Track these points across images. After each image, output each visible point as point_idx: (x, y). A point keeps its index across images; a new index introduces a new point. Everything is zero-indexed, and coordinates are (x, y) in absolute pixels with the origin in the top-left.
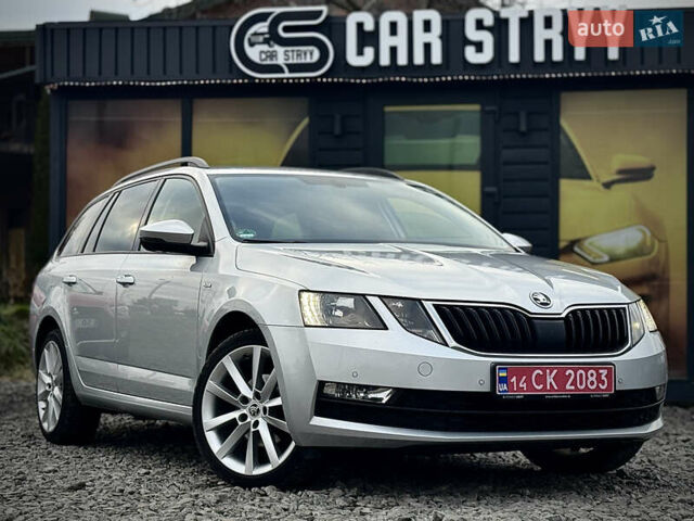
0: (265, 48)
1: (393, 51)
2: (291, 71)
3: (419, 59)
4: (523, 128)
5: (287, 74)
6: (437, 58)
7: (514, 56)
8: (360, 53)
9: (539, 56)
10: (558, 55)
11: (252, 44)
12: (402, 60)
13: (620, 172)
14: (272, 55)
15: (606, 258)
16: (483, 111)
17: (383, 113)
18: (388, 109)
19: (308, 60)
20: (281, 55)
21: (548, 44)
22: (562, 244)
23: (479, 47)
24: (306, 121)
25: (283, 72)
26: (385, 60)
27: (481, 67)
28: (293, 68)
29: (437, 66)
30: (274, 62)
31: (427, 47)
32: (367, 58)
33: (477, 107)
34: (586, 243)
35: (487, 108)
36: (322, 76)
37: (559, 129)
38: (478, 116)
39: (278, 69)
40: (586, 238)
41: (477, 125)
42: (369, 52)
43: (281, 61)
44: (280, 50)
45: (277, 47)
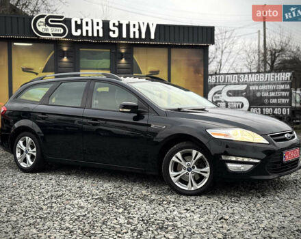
0: (44, 27)
1: (87, 31)
3: (95, 35)
5: (52, 37)
7: (124, 36)
8: (76, 31)
9: (132, 36)
10: (137, 36)
11: (39, 26)
12: (90, 35)
13: (150, 72)
14: (47, 30)
17: (79, 51)
19: (59, 32)
20: (50, 30)
21: (134, 32)
23: (114, 32)
24: (53, 52)
26: (84, 34)
27: (114, 39)
28: (54, 35)
29: (101, 37)
30: (47, 32)
31: (98, 31)
33: (109, 50)
35: (112, 51)
36: (64, 38)
37: (133, 58)
39: (49, 35)
41: (109, 56)
42: (79, 31)
43: (50, 32)
45: (48, 27)
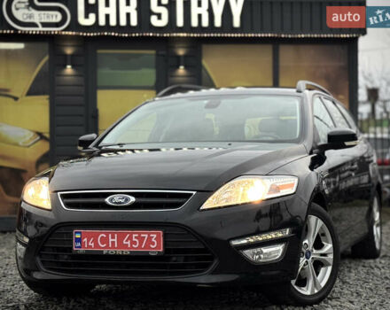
0: (27, 11)
1: (107, 17)
2: (43, 27)
3: (123, 22)
5: (41, 28)
6: (134, 22)
7: (180, 23)
8: (86, 17)
9: (194, 23)
11: (17, 9)
12: (113, 22)
14: (31, 16)
18: (99, 51)
19: (54, 20)
20: (37, 17)
21: (200, 16)
23: (159, 16)
24: (46, 58)
25: (37, 27)
26: (102, 22)
27: (160, 28)
28: (44, 25)
30: (32, 20)
31: (128, 15)
32: (91, 21)
33: (153, 52)
37: (201, 66)
38: (154, 57)
39: (34, 25)
41: (153, 63)
42: (92, 16)
43: (37, 20)
44: (36, 13)
45: (34, 11)
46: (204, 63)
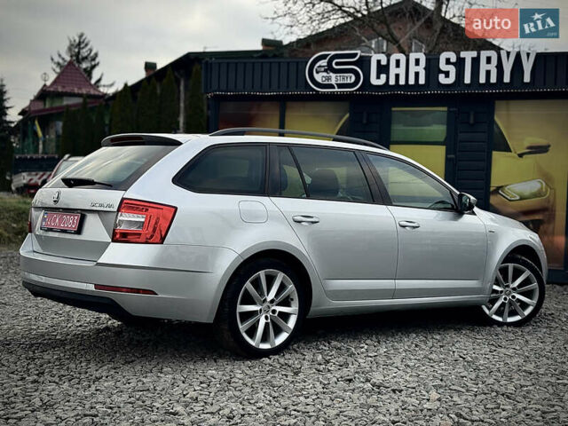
0: (325, 74)
1: (397, 76)
2: (339, 88)
3: (412, 82)
4: (472, 121)
5: (336, 90)
6: (422, 81)
7: (467, 80)
8: (378, 77)
9: (482, 80)
10: (493, 79)
11: (317, 72)
12: (402, 82)
13: (528, 148)
14: (329, 78)
15: (518, 198)
16: (449, 112)
17: (391, 111)
18: (393, 109)
19: (349, 82)
20: (334, 79)
21: (488, 73)
22: (492, 189)
23: (447, 74)
24: (347, 115)
25: (334, 88)
26: (392, 82)
27: (448, 86)
28: (340, 86)
29: (422, 85)
30: (330, 82)
31: (417, 74)
32: (382, 81)
33: (445, 109)
34: (506, 189)
35: (451, 109)
36: (356, 91)
37: (493, 122)
38: (446, 114)
39: (331, 86)
40: (506, 186)
41: (445, 120)
42: (383, 77)
43: (333, 82)
44: (333, 75)
45: (331, 74)
46: (496, 119)
